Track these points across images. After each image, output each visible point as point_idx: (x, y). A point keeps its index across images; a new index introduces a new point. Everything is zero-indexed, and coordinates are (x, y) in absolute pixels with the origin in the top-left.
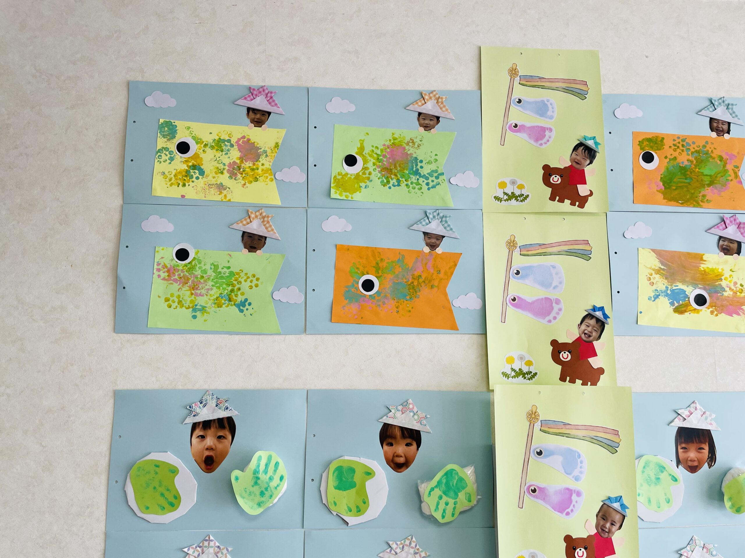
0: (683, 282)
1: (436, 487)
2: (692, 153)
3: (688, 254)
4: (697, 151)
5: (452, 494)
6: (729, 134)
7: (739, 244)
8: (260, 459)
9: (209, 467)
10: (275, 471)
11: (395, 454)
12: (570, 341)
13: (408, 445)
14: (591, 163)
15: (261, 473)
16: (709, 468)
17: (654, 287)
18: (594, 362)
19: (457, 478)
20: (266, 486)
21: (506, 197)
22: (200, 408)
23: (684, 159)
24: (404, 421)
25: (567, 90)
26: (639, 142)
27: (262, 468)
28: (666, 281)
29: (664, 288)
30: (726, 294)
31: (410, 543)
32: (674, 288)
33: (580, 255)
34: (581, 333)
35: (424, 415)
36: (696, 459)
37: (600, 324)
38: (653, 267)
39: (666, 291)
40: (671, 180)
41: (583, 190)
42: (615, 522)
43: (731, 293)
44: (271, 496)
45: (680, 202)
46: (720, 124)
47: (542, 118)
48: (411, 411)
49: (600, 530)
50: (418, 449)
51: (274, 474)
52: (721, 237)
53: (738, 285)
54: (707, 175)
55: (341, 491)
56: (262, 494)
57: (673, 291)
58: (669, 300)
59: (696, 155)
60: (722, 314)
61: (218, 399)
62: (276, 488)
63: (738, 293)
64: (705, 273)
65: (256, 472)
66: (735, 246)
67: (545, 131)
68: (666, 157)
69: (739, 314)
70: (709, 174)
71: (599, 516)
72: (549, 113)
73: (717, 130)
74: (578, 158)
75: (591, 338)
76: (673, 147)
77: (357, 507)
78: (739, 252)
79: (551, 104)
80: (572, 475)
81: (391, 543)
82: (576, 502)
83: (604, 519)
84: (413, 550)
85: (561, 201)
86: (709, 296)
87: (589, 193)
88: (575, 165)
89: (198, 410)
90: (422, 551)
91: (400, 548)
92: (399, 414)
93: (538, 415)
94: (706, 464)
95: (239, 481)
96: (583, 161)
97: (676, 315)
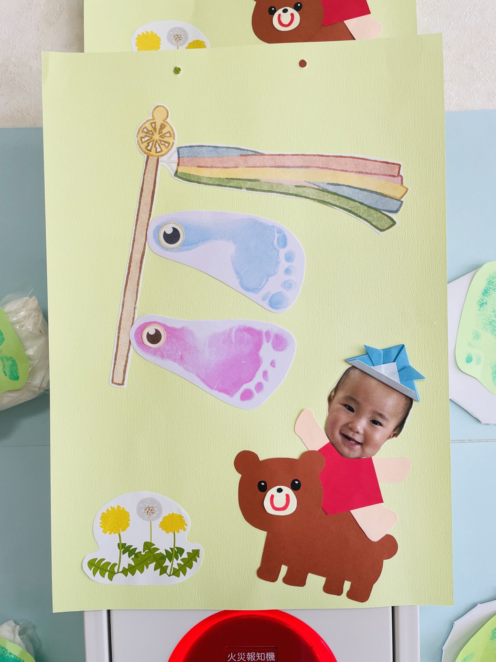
42: (381, 415)
71: (335, 400)
80: (263, 292)
82: (273, 364)
83: (351, 409)
93: (172, 134)
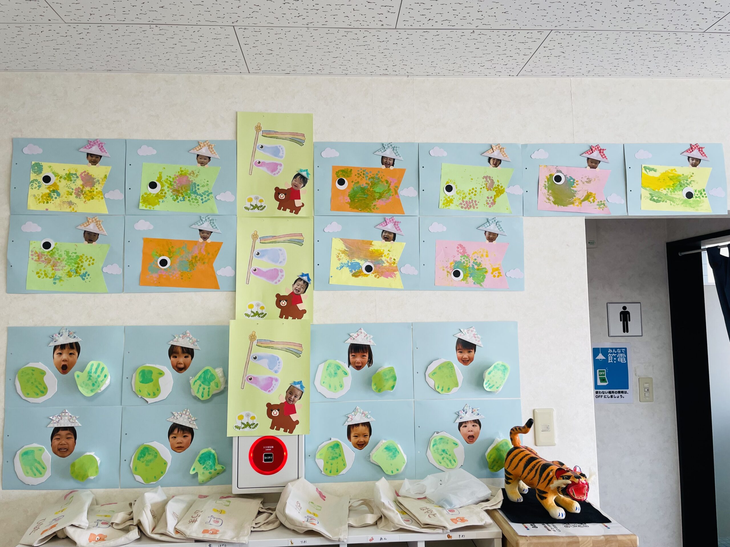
0: (359, 258)
1: (198, 379)
2: (369, 179)
3: (363, 241)
4: (372, 178)
5: (207, 383)
6: (393, 166)
7: (395, 234)
8: (92, 365)
9: (64, 371)
10: (102, 372)
11: (178, 363)
12: (287, 295)
13: (185, 357)
14: (304, 186)
15: (92, 373)
16: (369, 367)
17: (341, 262)
18: (300, 306)
19: (210, 374)
20: (95, 380)
21: (252, 207)
22: (58, 337)
23: (364, 183)
24: (183, 343)
25: (292, 140)
26: (336, 172)
27: (94, 370)
28: (348, 258)
29: (346, 262)
30: (384, 265)
31: (186, 413)
32: (353, 262)
33: (297, 243)
34: (294, 289)
35: (195, 339)
36: (361, 362)
37: (305, 284)
38: (341, 249)
39: (347, 264)
40: (355, 196)
41: (298, 203)
42: (297, 395)
43: (388, 264)
44: (99, 386)
45: (360, 209)
46: (388, 160)
47: (276, 157)
48: (188, 337)
49: (288, 400)
50: (192, 359)
51: (101, 374)
52: (383, 231)
53: (392, 260)
54: (377, 193)
55: (144, 384)
56: (93, 385)
57: (352, 263)
58: (349, 269)
59: (371, 180)
60: (382, 277)
61: (69, 331)
62: (102, 381)
63: (392, 264)
64: (372, 252)
65: (89, 372)
66: (392, 236)
67: (277, 166)
68: (352, 182)
69: (392, 277)
70: (378, 192)
71: (288, 392)
72: (281, 154)
73: (386, 164)
74: (297, 183)
75: (300, 293)
76: (358, 175)
77: (154, 393)
78: (394, 240)
79: (282, 149)
80: (273, 370)
81: (174, 413)
82: (275, 385)
83: (291, 394)
84: (187, 416)
85: (285, 210)
86: (374, 266)
87: (301, 205)
88: (294, 187)
89: (57, 338)
90: (192, 417)
91: (180, 415)
92: (180, 340)
93: (256, 337)
94: (367, 365)
95: (79, 377)
96: (299, 185)
97: (354, 278)
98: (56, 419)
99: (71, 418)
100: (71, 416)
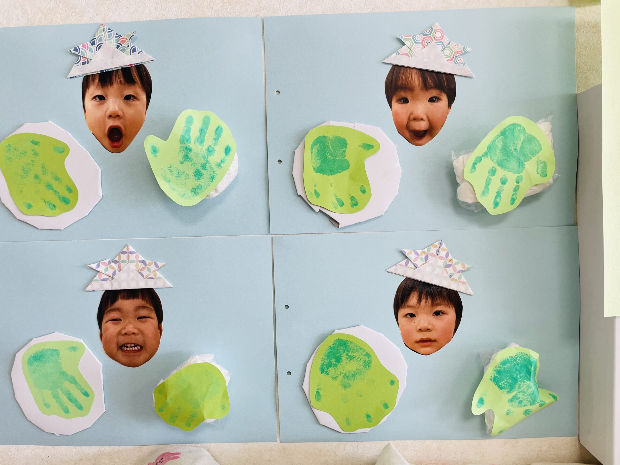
1: (485, 155)
5: (513, 164)
8: (189, 120)
9: (116, 144)
10: (216, 139)
11: (412, 117)
13: (432, 100)
15: (193, 141)
19: (522, 137)
22: (91, 50)
27: (194, 134)
35: (460, 48)
44: (213, 178)
48: (439, 42)
50: (450, 106)
51: (215, 144)
55: (325, 175)
56: (198, 174)
61: (118, 36)
62: (219, 165)
65: (184, 140)
77: (352, 198)
81: (407, 251)
89: (88, 54)
90: (457, 263)
91: (421, 259)
92: (418, 48)
95: (158, 154)
98: (107, 269)
99: (143, 266)
100: (143, 262)
